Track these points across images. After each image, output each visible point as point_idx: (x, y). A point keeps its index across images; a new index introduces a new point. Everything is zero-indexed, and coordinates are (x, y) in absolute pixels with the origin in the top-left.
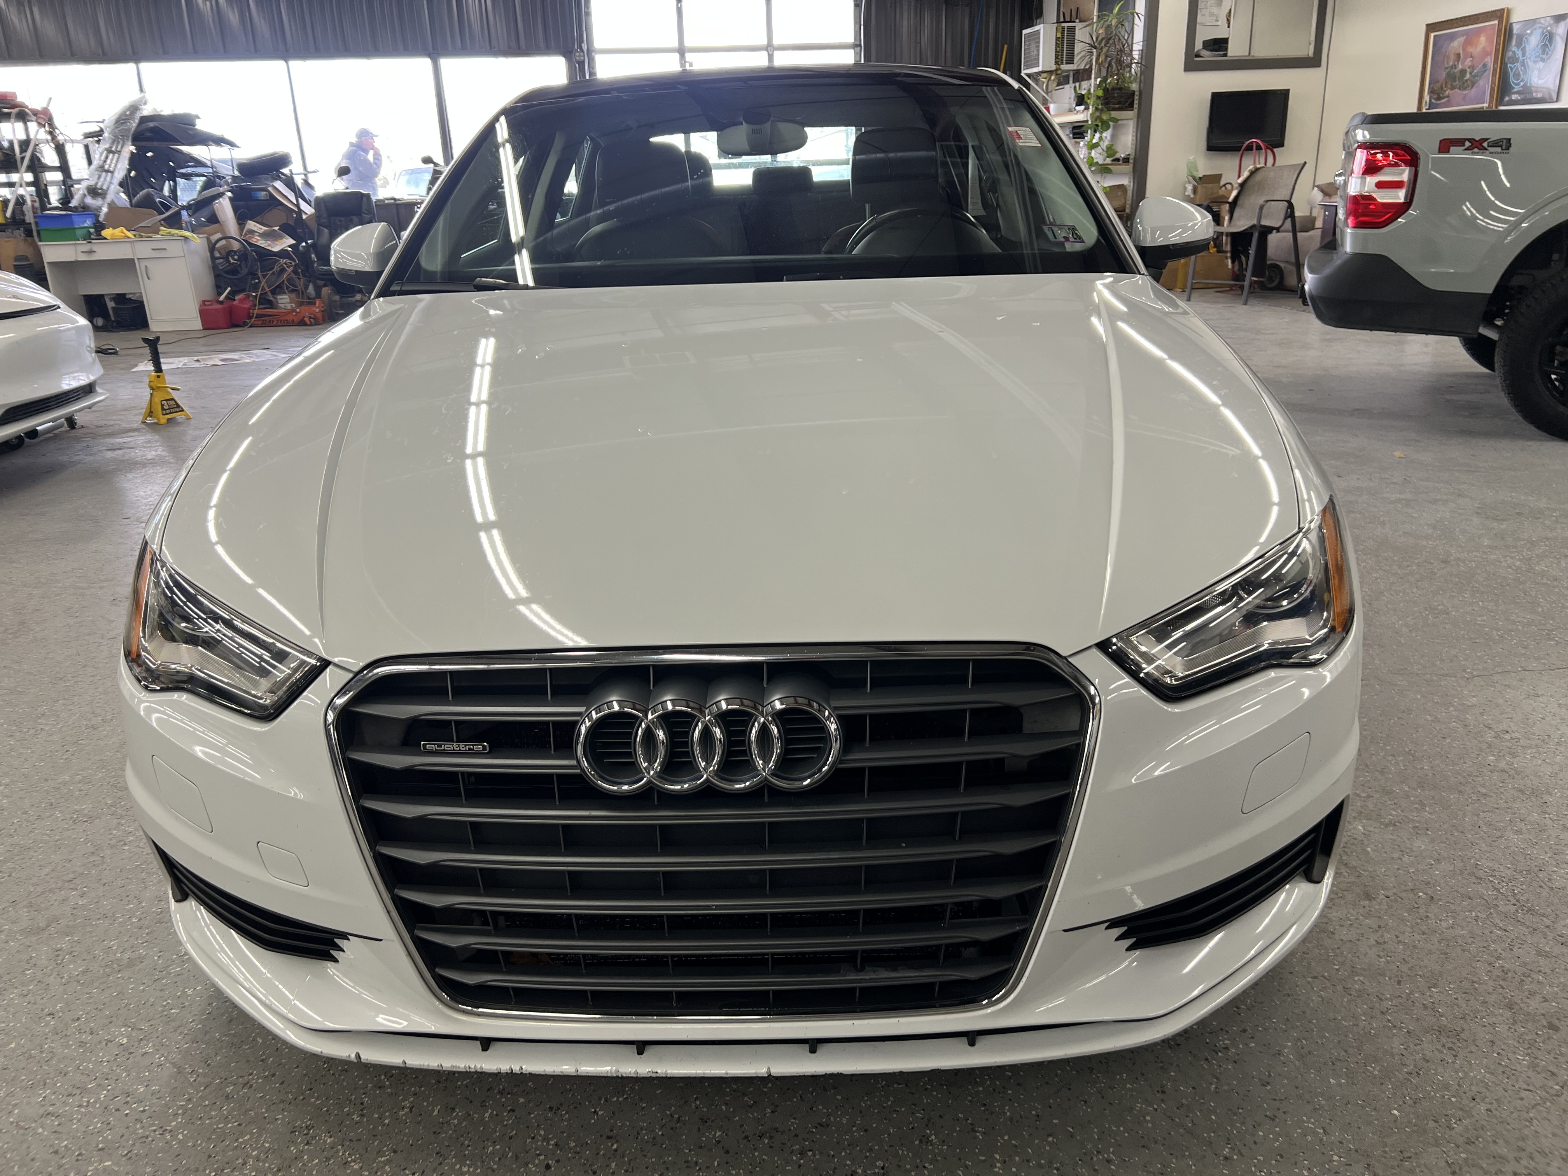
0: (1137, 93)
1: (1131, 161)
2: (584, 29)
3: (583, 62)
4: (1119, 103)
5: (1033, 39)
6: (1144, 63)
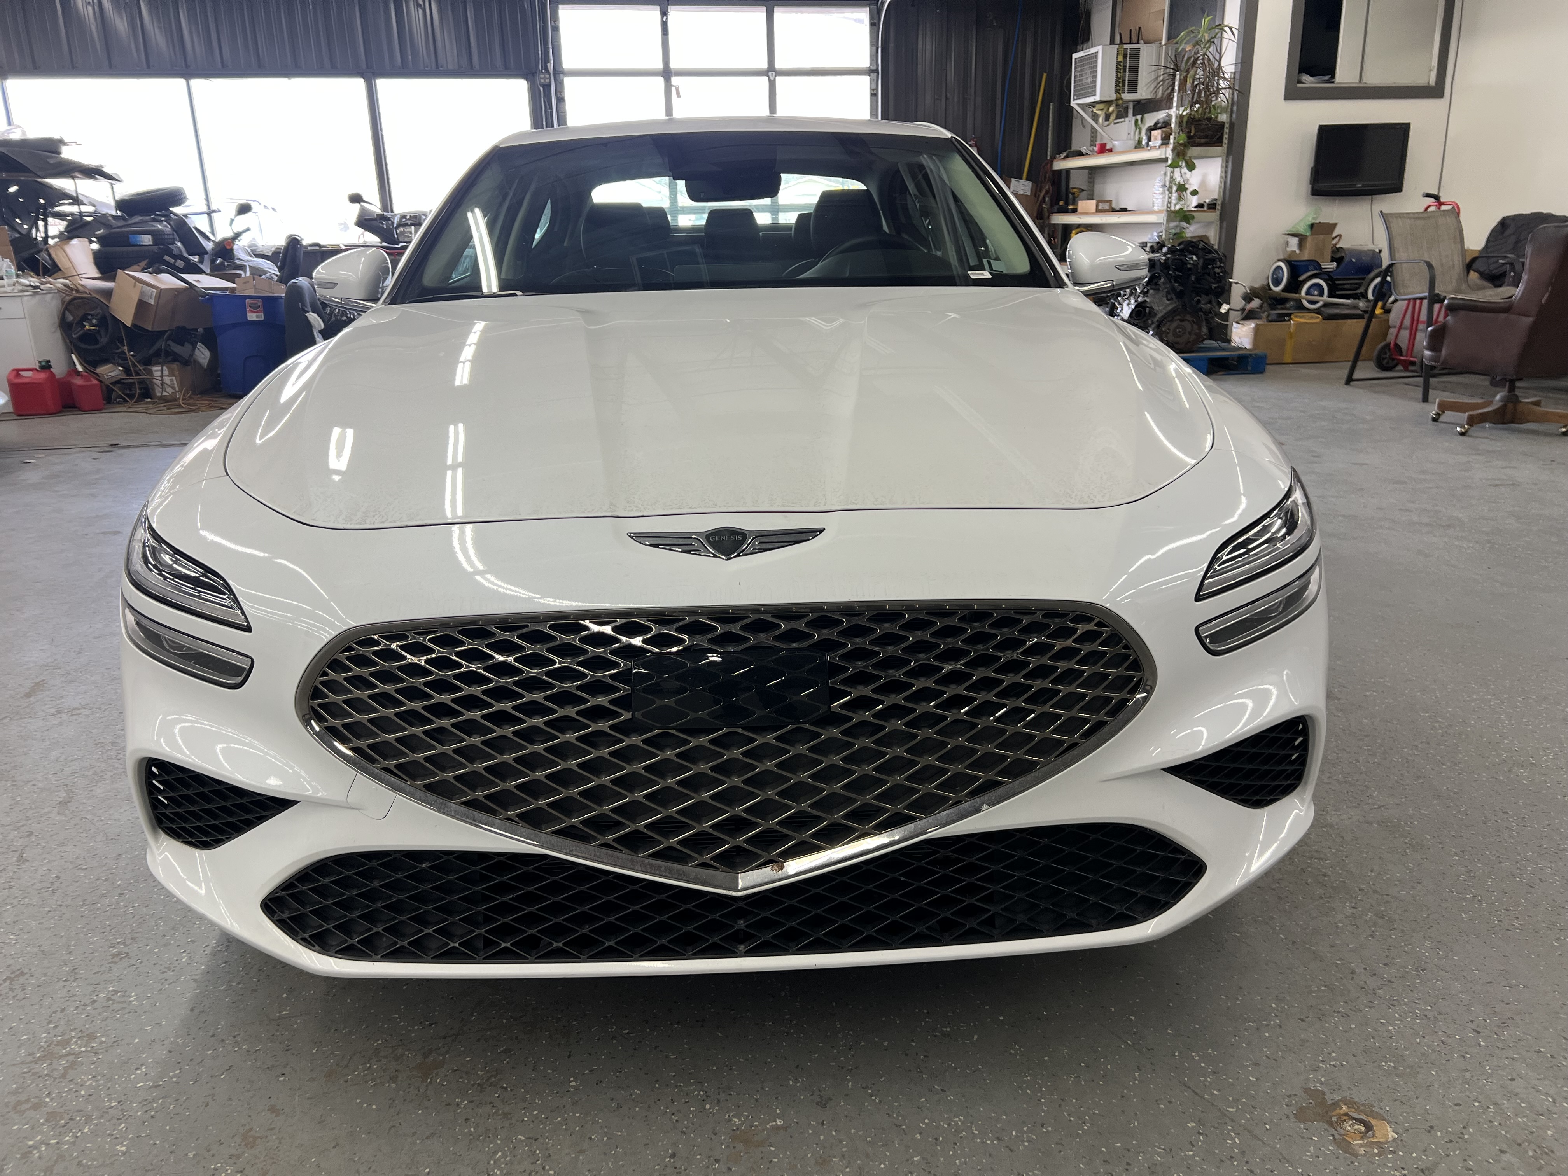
0: (1227, 126)
1: (1218, 207)
2: (550, 46)
3: (549, 85)
4: (1206, 137)
5: (1090, 63)
6: (1236, 88)
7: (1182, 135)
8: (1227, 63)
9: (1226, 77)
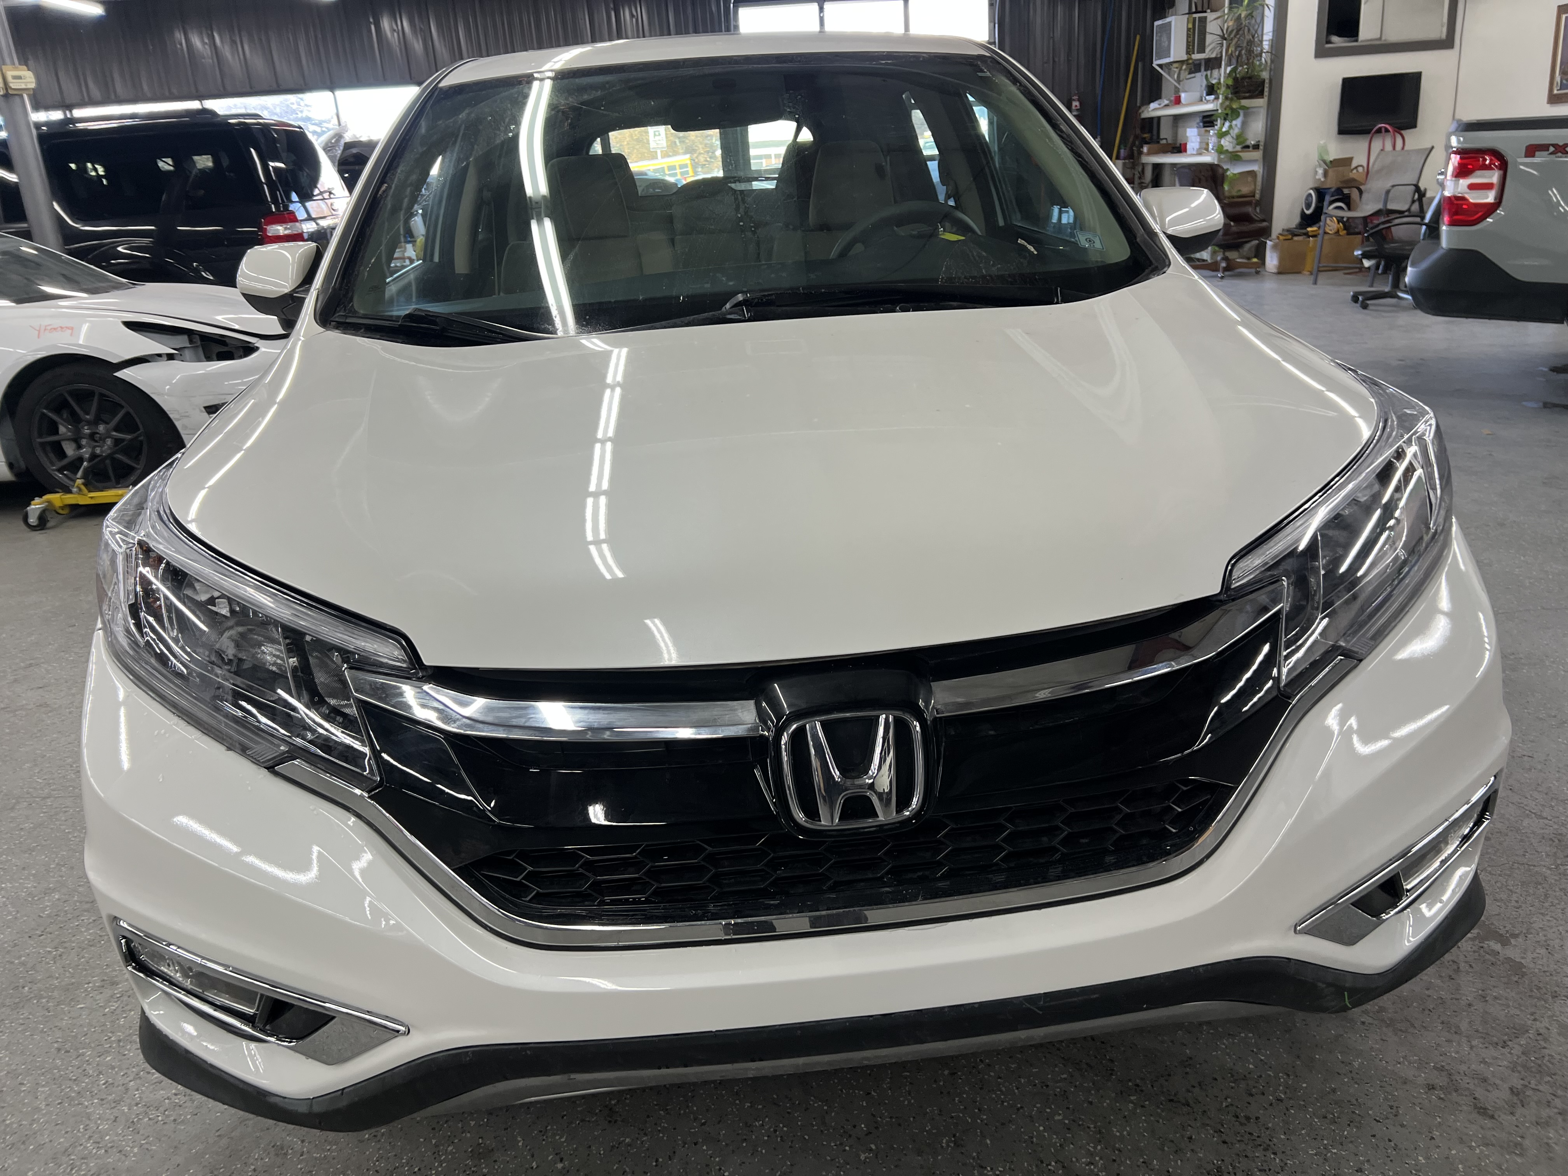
0: (1267, 81)
1: (1261, 147)
4: (1249, 92)
5: (1165, 30)
6: (1274, 52)
7: (1229, 91)
8: (1265, 31)
9: (1264, 43)
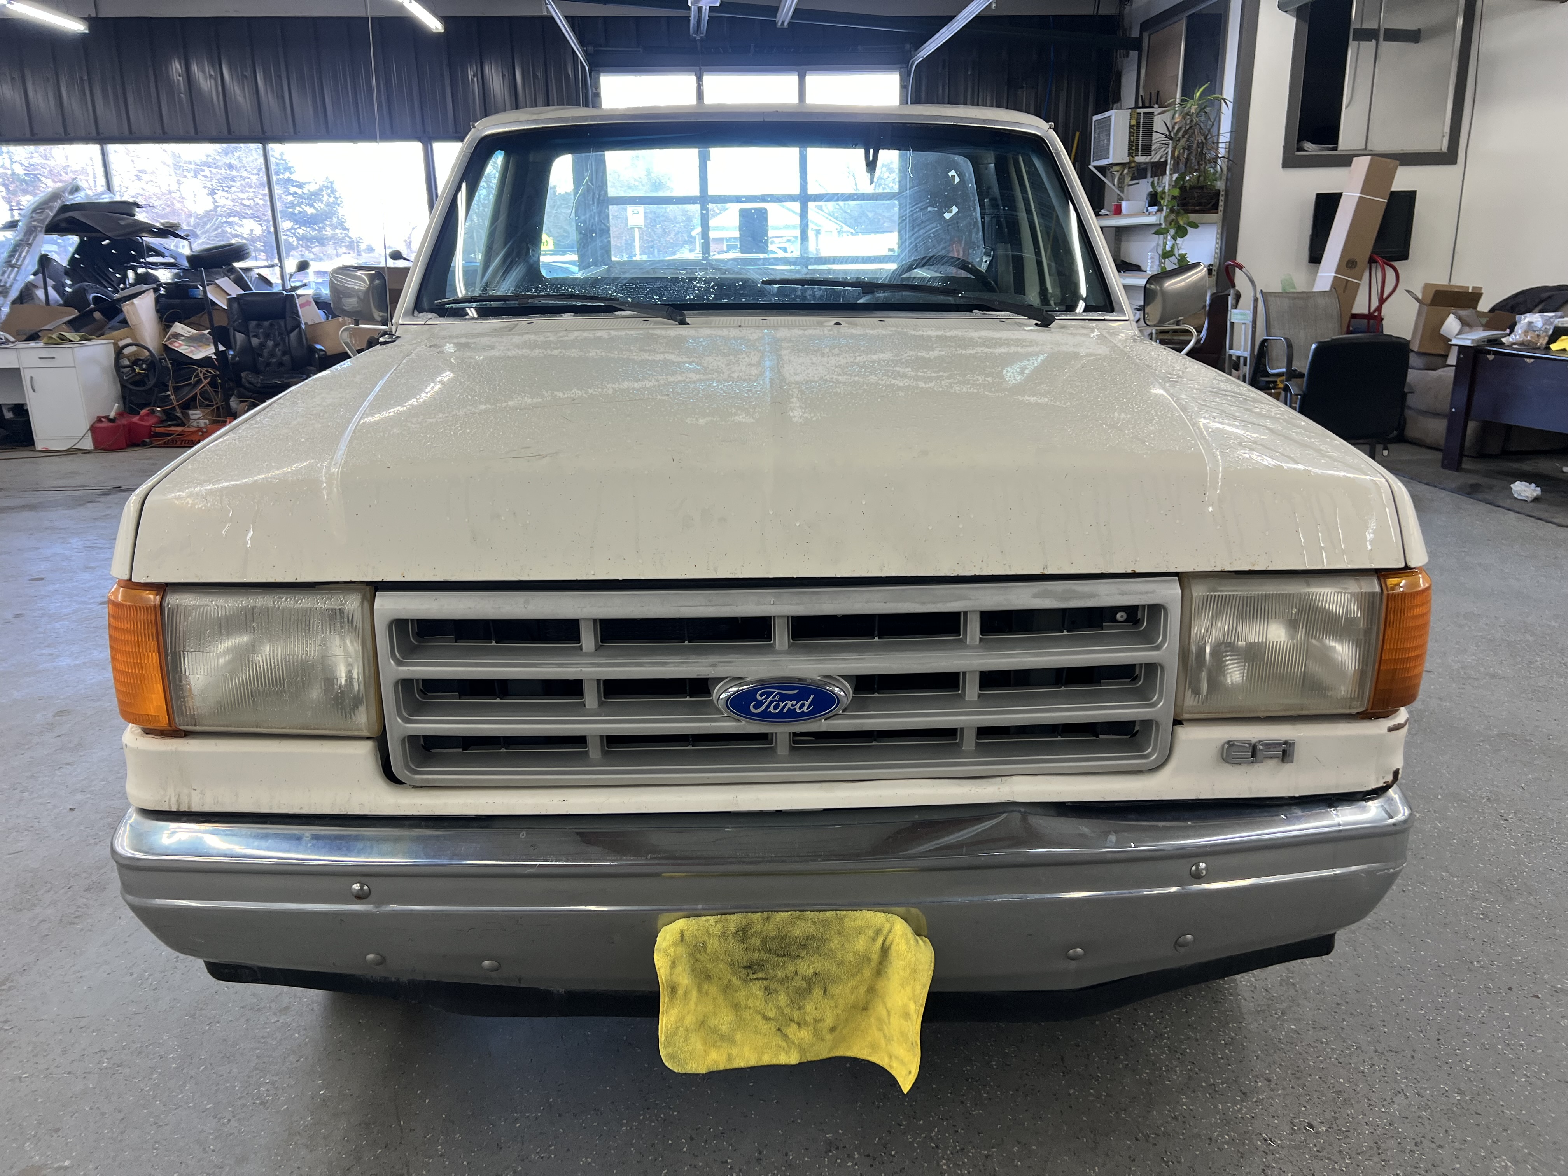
0: (1222, 193)
1: (1214, 273)
4: (1200, 204)
5: (1104, 127)
6: (1231, 158)
7: (1175, 202)
8: (1221, 132)
9: (1220, 145)
